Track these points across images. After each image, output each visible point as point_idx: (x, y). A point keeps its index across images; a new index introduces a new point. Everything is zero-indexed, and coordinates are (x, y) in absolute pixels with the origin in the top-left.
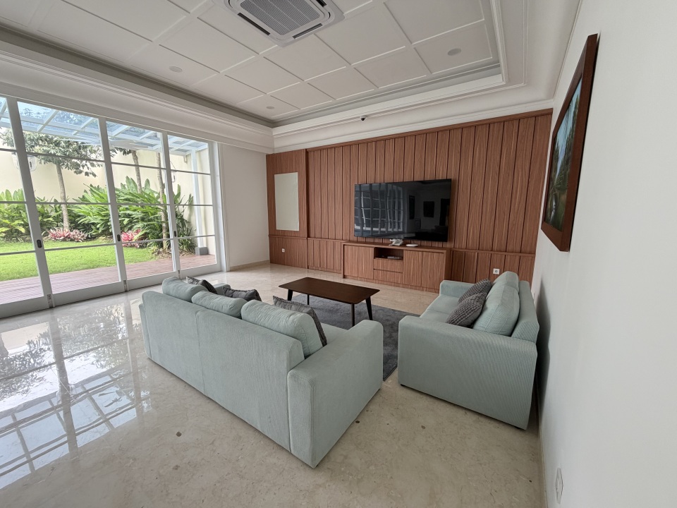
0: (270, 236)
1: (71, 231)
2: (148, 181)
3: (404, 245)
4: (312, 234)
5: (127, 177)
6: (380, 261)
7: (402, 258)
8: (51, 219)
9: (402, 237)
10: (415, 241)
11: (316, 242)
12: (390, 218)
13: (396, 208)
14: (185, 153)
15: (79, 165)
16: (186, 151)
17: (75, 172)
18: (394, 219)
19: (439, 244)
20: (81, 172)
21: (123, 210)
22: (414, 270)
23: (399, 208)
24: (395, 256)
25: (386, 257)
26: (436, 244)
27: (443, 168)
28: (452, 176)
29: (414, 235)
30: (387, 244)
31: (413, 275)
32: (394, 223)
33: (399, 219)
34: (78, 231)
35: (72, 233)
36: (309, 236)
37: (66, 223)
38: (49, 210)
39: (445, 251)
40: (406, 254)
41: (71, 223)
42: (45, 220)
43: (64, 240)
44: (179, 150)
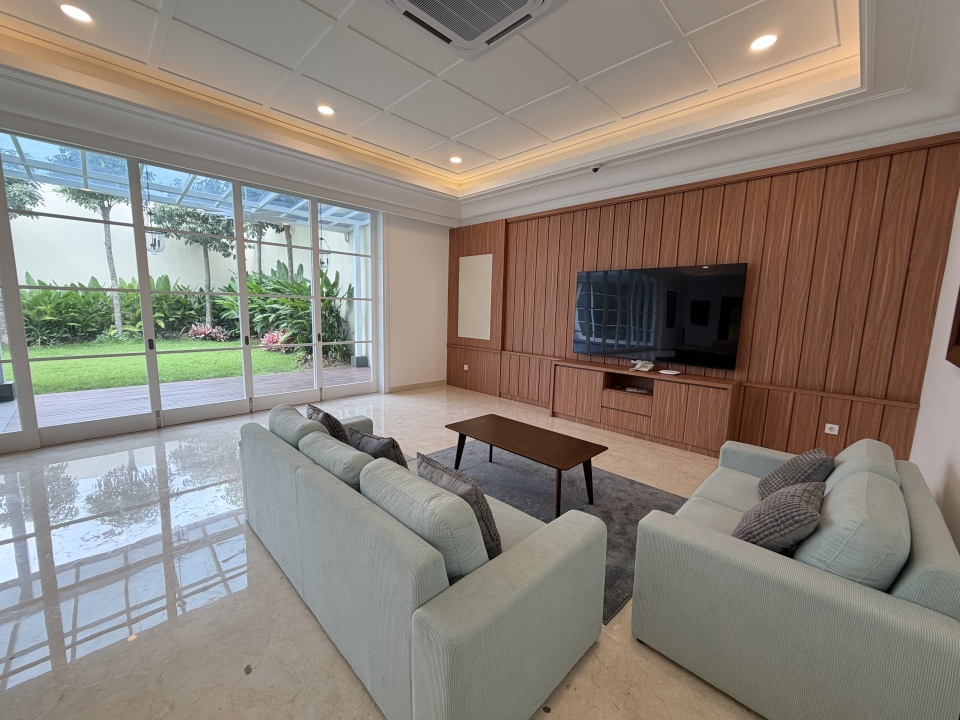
0: (449, 345)
1: (213, 327)
2: (301, 267)
3: (655, 370)
4: (508, 346)
5: (278, 262)
6: (614, 394)
7: (650, 392)
8: (193, 312)
9: (653, 356)
10: (675, 366)
11: (514, 358)
12: (635, 326)
13: (645, 310)
14: (346, 229)
15: (228, 246)
16: (348, 226)
17: (223, 255)
18: (641, 326)
19: (721, 373)
20: (229, 255)
21: (271, 304)
22: (671, 413)
23: (650, 309)
24: (638, 388)
25: (623, 388)
26: (713, 373)
27: (732, 246)
28: (749, 257)
29: (672, 354)
30: (627, 368)
31: (670, 422)
32: (641, 333)
33: (649, 327)
34: (220, 327)
35: (214, 330)
36: (503, 349)
37: (208, 318)
38: (192, 300)
39: (730, 387)
40: (658, 387)
41: (215, 318)
42: (187, 313)
43: (204, 339)
44: (338, 225)
